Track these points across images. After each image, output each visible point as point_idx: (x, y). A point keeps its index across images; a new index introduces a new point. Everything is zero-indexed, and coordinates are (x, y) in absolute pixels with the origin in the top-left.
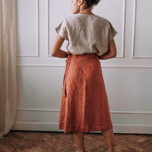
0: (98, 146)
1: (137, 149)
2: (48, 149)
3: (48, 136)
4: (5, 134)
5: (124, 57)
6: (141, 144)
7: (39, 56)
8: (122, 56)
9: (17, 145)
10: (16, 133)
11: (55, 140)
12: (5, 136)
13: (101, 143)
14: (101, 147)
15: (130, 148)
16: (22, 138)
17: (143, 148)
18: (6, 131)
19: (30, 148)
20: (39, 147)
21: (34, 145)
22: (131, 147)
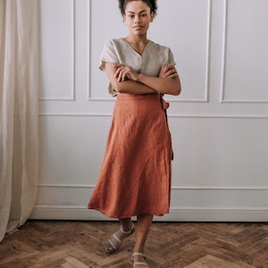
0: (169, 239)
1: (230, 242)
2: (92, 245)
3: (89, 226)
4: (21, 224)
5: (208, 101)
6: (236, 236)
7: (74, 100)
8: (206, 99)
9: (41, 240)
10: (36, 223)
11: (100, 232)
12: (20, 228)
13: (175, 236)
14: (174, 241)
15: (219, 242)
16: (48, 231)
17: (240, 241)
18: (22, 220)
19: (63, 244)
20: (78, 243)
21: (68, 240)
22: (222, 240)
